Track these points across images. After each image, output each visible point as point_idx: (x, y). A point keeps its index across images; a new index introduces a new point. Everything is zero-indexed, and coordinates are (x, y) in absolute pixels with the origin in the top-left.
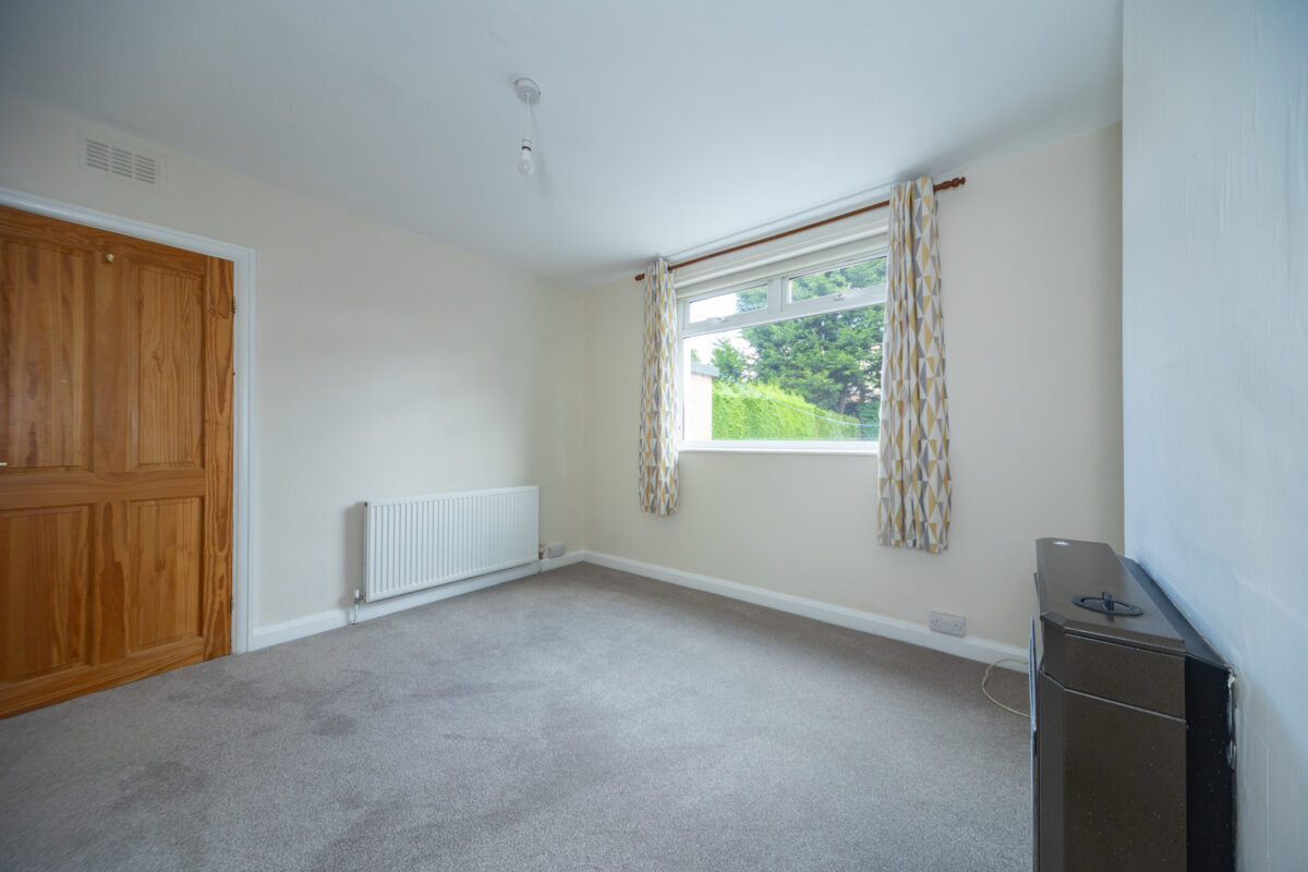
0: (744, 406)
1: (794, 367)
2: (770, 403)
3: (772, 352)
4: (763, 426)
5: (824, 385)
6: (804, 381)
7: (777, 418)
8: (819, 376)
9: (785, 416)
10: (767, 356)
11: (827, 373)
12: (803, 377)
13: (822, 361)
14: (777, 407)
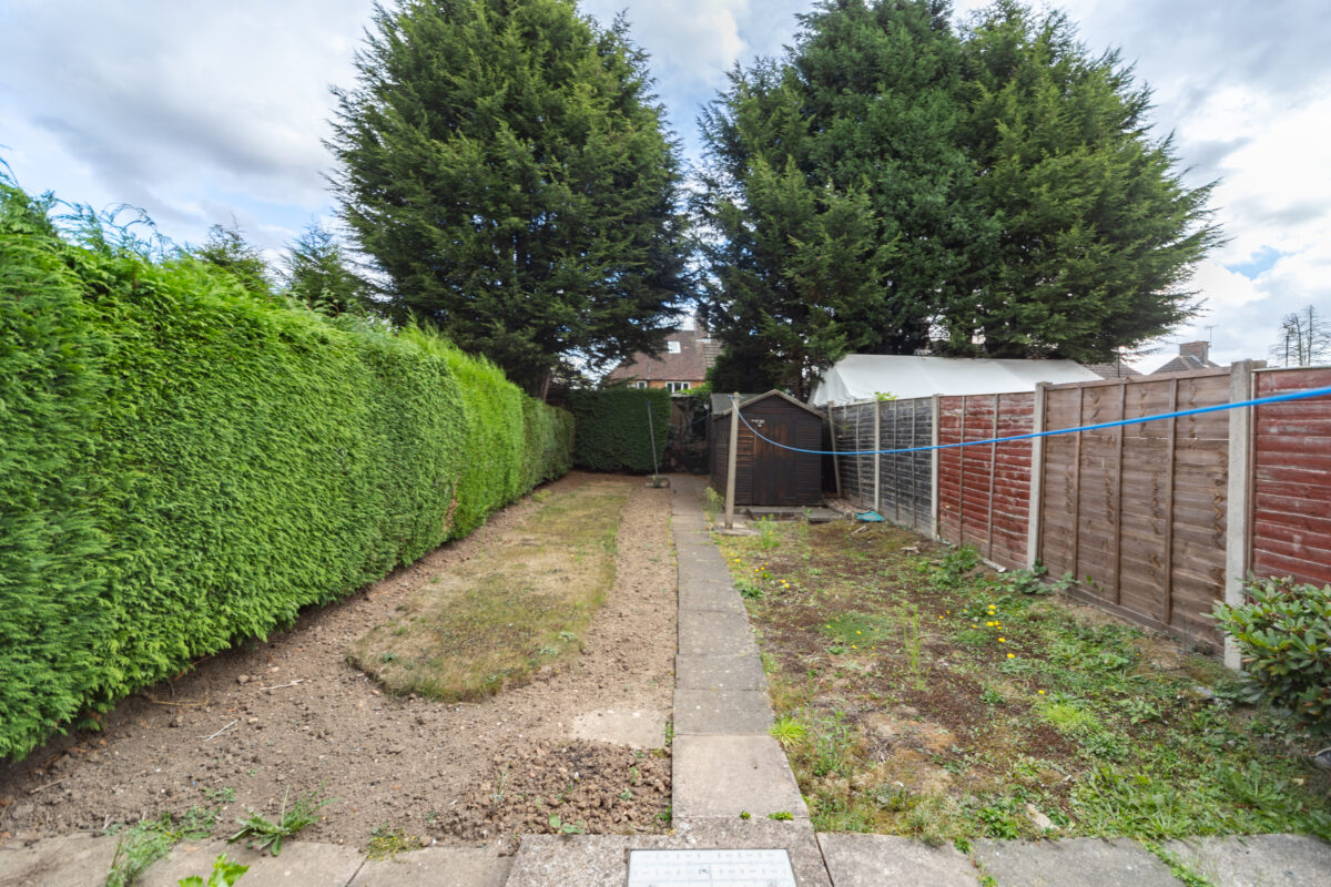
0: (368, 371)
1: (472, 315)
2: (443, 374)
3: (428, 281)
4: (424, 431)
5: (527, 352)
6: (491, 342)
7: (459, 410)
8: (517, 335)
9: (477, 408)
10: (418, 288)
11: (532, 331)
12: (487, 332)
13: (522, 310)
14: (460, 386)
